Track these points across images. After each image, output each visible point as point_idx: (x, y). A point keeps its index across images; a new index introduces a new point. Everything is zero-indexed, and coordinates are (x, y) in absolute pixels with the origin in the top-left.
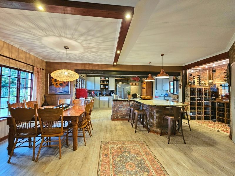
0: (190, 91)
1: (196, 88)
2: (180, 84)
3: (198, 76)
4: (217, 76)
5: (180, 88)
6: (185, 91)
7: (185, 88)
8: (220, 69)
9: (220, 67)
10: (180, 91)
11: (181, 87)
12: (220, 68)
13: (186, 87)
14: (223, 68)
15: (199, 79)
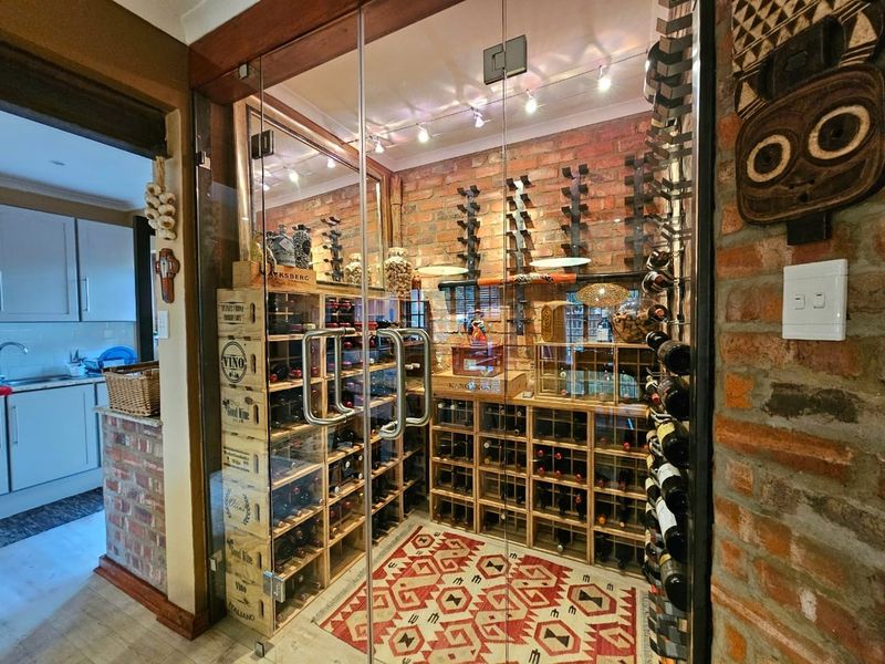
0: (261, 323)
1: (317, 296)
2: (168, 253)
3: (327, 229)
4: (424, 231)
5: (169, 297)
6: (225, 328)
7: (223, 293)
8: (435, 187)
9: (435, 175)
10: (171, 322)
11: (180, 281)
12: (435, 181)
13: (229, 285)
14: (449, 179)
15: (336, 249)
